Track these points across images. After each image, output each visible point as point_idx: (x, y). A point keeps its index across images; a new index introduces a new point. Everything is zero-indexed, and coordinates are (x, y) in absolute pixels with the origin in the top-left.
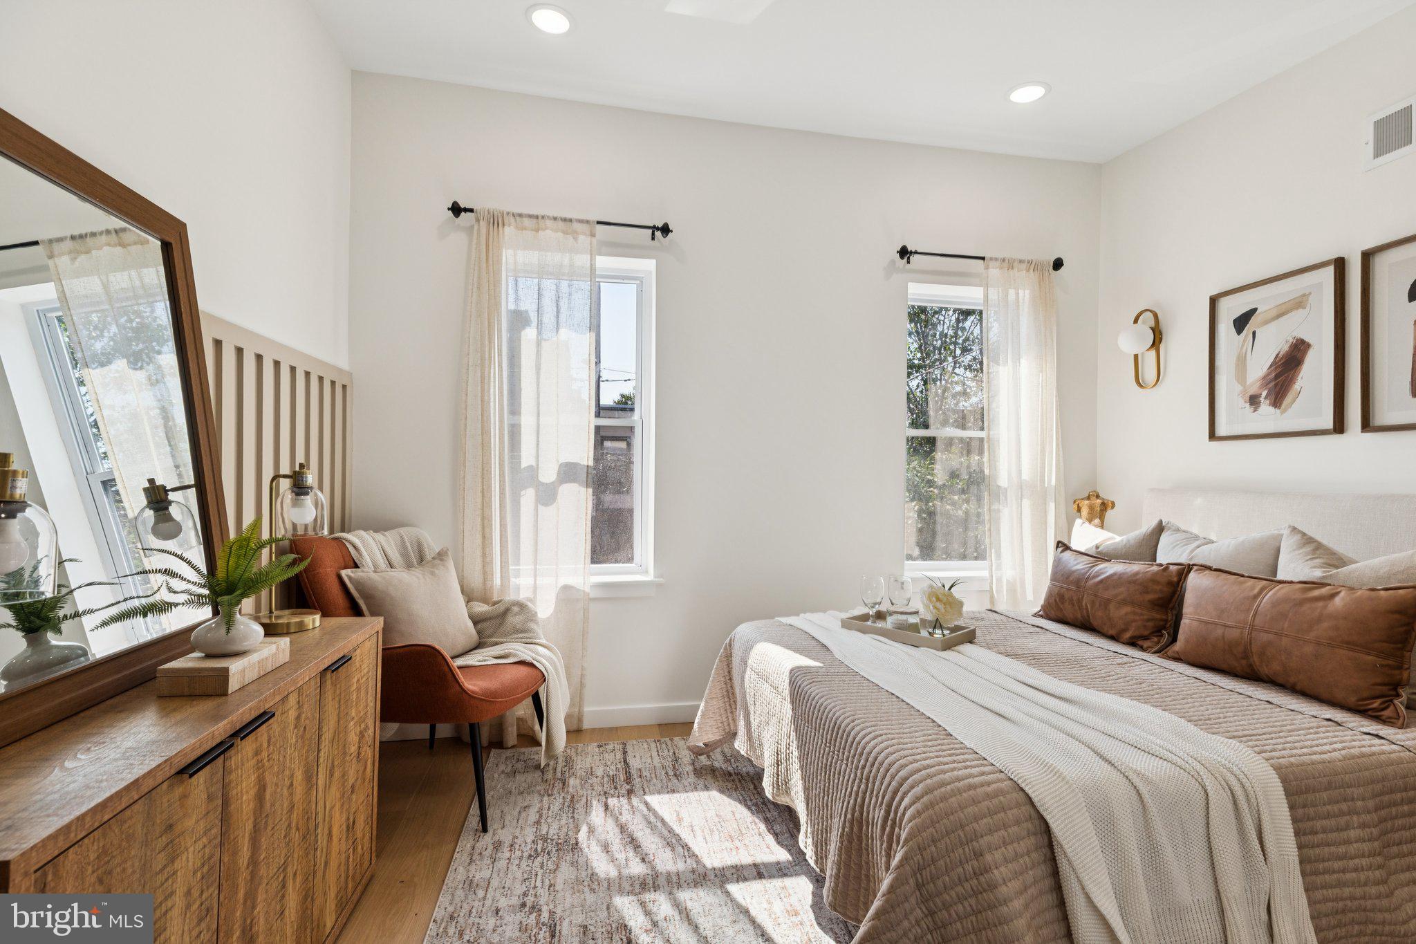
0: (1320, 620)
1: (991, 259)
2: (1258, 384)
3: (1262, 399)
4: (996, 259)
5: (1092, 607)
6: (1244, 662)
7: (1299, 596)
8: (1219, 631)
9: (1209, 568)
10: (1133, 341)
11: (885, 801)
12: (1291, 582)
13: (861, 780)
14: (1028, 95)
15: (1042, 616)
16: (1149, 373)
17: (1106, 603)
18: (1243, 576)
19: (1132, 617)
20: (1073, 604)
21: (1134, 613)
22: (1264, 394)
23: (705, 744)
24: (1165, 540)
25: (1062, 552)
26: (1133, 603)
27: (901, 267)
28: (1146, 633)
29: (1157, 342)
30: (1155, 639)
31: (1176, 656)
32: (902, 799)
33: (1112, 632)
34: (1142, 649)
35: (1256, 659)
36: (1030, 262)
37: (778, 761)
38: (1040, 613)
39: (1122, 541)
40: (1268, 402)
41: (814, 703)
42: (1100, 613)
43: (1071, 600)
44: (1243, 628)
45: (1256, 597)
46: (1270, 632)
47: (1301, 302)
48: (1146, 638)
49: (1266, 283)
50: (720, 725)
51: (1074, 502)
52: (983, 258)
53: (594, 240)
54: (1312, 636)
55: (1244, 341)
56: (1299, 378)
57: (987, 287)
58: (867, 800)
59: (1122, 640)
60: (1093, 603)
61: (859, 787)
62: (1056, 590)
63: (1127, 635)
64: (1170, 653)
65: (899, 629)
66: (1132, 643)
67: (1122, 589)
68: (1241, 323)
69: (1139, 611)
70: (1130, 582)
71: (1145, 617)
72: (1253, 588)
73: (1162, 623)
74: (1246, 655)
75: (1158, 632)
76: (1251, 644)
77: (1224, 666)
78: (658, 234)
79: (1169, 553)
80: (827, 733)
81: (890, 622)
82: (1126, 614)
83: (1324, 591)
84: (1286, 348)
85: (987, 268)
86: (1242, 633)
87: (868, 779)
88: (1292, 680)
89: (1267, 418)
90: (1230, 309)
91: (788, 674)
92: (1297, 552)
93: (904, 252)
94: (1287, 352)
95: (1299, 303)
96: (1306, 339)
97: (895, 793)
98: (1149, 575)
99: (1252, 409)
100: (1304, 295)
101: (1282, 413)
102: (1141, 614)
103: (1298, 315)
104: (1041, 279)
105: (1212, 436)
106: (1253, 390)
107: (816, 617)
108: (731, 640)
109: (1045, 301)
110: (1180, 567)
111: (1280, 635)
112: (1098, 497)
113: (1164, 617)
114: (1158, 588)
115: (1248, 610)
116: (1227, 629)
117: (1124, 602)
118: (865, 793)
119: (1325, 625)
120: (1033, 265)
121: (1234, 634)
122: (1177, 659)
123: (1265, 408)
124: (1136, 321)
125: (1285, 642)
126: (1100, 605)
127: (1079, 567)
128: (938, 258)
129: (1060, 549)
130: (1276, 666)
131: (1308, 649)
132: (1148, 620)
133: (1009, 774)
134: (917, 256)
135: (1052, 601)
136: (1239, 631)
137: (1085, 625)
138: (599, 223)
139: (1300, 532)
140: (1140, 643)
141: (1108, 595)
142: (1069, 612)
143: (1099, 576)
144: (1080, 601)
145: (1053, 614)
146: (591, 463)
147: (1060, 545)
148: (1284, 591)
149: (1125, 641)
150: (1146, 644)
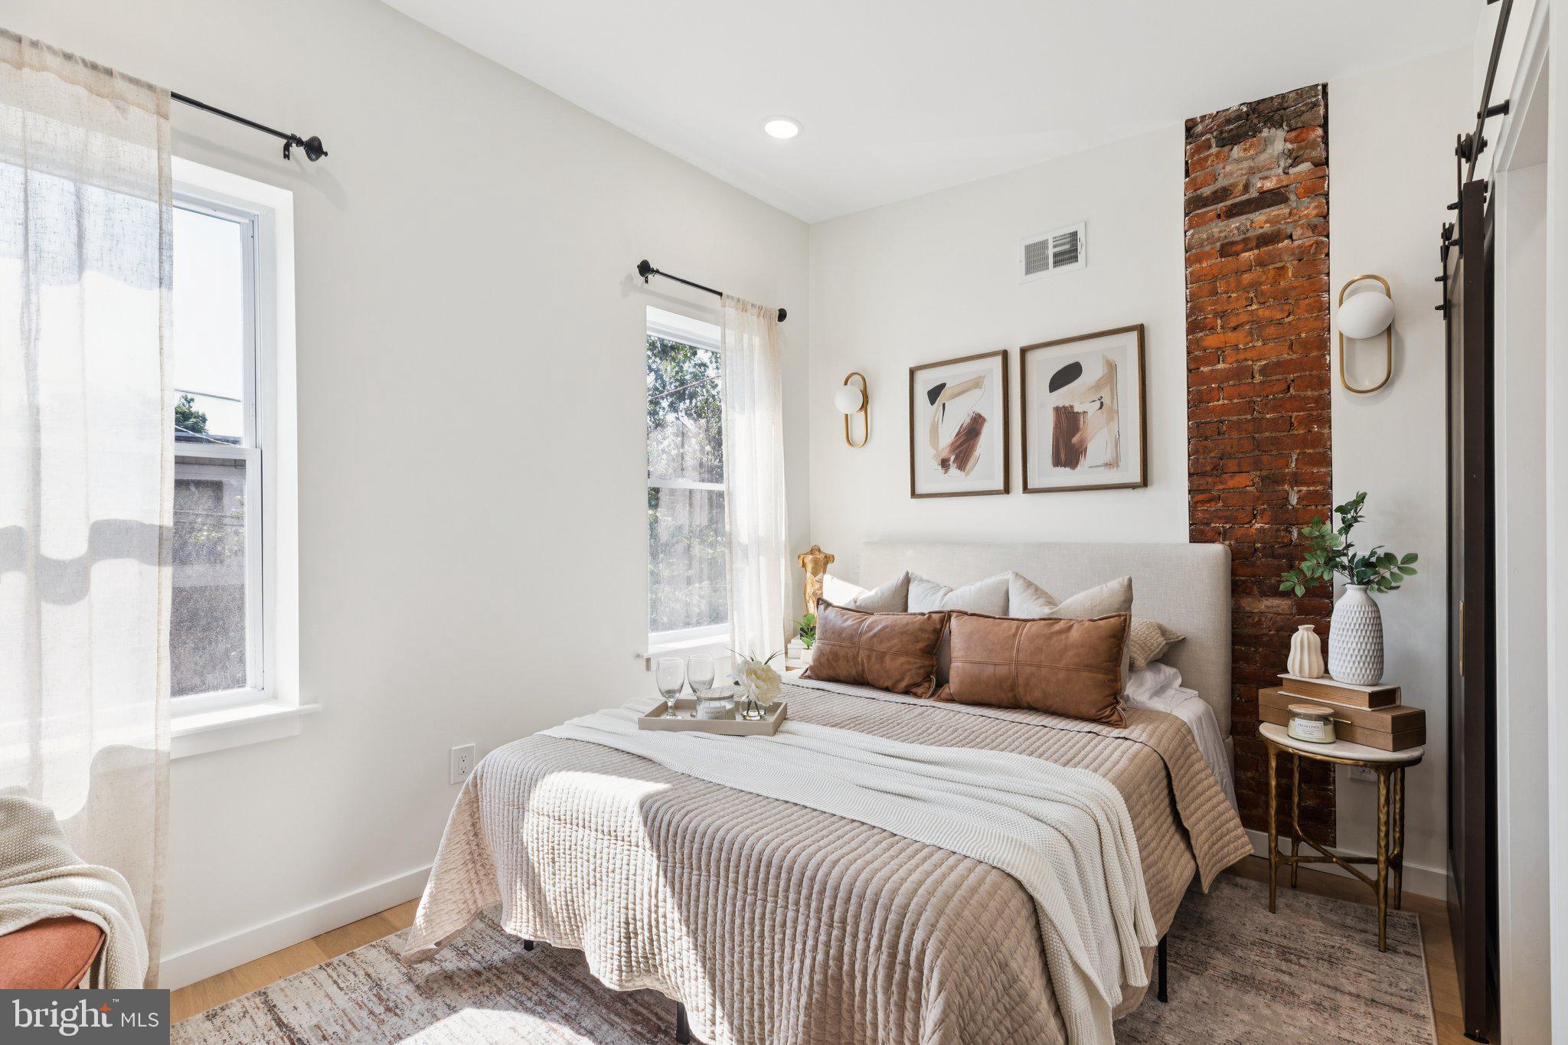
0: (1066, 649)
1: (728, 296)
2: (947, 450)
3: (951, 463)
4: (733, 298)
5: (868, 662)
6: (1010, 695)
7: (1046, 631)
8: (990, 670)
9: (966, 613)
10: (846, 401)
11: (885, 943)
12: (1034, 620)
13: (831, 926)
14: (782, 130)
15: (809, 677)
16: (858, 432)
17: (882, 656)
18: (995, 618)
19: (907, 667)
20: (848, 661)
21: (909, 663)
22: (953, 458)
23: (436, 944)
24: (913, 589)
25: (825, 609)
26: (906, 653)
27: (639, 285)
28: (919, 680)
29: (864, 406)
30: (926, 685)
31: (950, 697)
32: (912, 933)
33: (889, 683)
34: (916, 695)
35: (1021, 690)
36: (760, 308)
37: (628, 933)
38: (806, 674)
39: (876, 594)
40: (955, 465)
41: (706, 841)
42: (877, 667)
43: (846, 657)
44: (1009, 664)
45: (1015, 635)
46: (1030, 665)
47: (978, 383)
48: (918, 685)
49: (953, 363)
50: (462, 907)
51: (799, 557)
52: (721, 294)
53: (166, 126)
54: (1061, 665)
55: (936, 411)
56: (978, 447)
57: (724, 327)
58: (847, 949)
59: (897, 691)
60: (869, 657)
61: (829, 935)
62: (828, 648)
63: (903, 685)
64: (943, 696)
65: (717, 718)
66: (906, 692)
67: (896, 641)
68: (934, 394)
69: (912, 660)
70: (902, 634)
71: (918, 665)
72: (1010, 628)
73: (930, 669)
74: (1013, 687)
75: (927, 678)
76: (1017, 676)
77: (994, 700)
78: (298, 151)
79: (921, 603)
80: (746, 876)
81: (702, 713)
82: (902, 665)
83: (1062, 624)
84: (968, 420)
85: (724, 306)
86: (1009, 669)
87: (844, 921)
88: (1049, 703)
89: (956, 480)
90: (926, 381)
91: (637, 809)
92: (1025, 594)
93: (645, 269)
94: (969, 424)
95: (977, 384)
96: (983, 415)
97: (899, 928)
98: (917, 625)
99: (943, 471)
100: (980, 377)
101: (966, 475)
102: (915, 663)
103: (977, 392)
104: (770, 329)
105: (914, 494)
106: (944, 454)
107: (589, 720)
108: (475, 778)
109: (774, 349)
110: (942, 614)
111: (1039, 666)
112: (819, 551)
113: (931, 663)
114: (926, 636)
115: (1012, 648)
116: (997, 667)
117: (898, 654)
118: (842, 940)
119: (1071, 653)
120: (761, 311)
121: (1003, 670)
122: (951, 700)
123: (953, 470)
124: (846, 383)
125: (1044, 671)
126: (877, 659)
127: (849, 623)
128: (679, 283)
129: (822, 607)
130: (1037, 694)
131: (1061, 675)
132: (921, 667)
133: (991, 862)
134: (657, 276)
135: (823, 660)
136: (1007, 667)
137: (859, 681)
138: (174, 96)
139: (1022, 577)
140: (914, 690)
141: (883, 647)
142: (843, 669)
143: (870, 631)
144: (855, 657)
145: (825, 672)
146: (168, 521)
147: (820, 602)
148: (1034, 628)
149: (901, 691)
150: (920, 690)
